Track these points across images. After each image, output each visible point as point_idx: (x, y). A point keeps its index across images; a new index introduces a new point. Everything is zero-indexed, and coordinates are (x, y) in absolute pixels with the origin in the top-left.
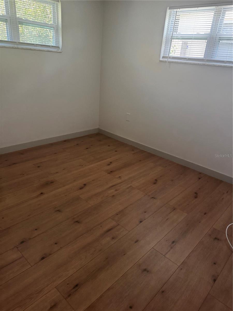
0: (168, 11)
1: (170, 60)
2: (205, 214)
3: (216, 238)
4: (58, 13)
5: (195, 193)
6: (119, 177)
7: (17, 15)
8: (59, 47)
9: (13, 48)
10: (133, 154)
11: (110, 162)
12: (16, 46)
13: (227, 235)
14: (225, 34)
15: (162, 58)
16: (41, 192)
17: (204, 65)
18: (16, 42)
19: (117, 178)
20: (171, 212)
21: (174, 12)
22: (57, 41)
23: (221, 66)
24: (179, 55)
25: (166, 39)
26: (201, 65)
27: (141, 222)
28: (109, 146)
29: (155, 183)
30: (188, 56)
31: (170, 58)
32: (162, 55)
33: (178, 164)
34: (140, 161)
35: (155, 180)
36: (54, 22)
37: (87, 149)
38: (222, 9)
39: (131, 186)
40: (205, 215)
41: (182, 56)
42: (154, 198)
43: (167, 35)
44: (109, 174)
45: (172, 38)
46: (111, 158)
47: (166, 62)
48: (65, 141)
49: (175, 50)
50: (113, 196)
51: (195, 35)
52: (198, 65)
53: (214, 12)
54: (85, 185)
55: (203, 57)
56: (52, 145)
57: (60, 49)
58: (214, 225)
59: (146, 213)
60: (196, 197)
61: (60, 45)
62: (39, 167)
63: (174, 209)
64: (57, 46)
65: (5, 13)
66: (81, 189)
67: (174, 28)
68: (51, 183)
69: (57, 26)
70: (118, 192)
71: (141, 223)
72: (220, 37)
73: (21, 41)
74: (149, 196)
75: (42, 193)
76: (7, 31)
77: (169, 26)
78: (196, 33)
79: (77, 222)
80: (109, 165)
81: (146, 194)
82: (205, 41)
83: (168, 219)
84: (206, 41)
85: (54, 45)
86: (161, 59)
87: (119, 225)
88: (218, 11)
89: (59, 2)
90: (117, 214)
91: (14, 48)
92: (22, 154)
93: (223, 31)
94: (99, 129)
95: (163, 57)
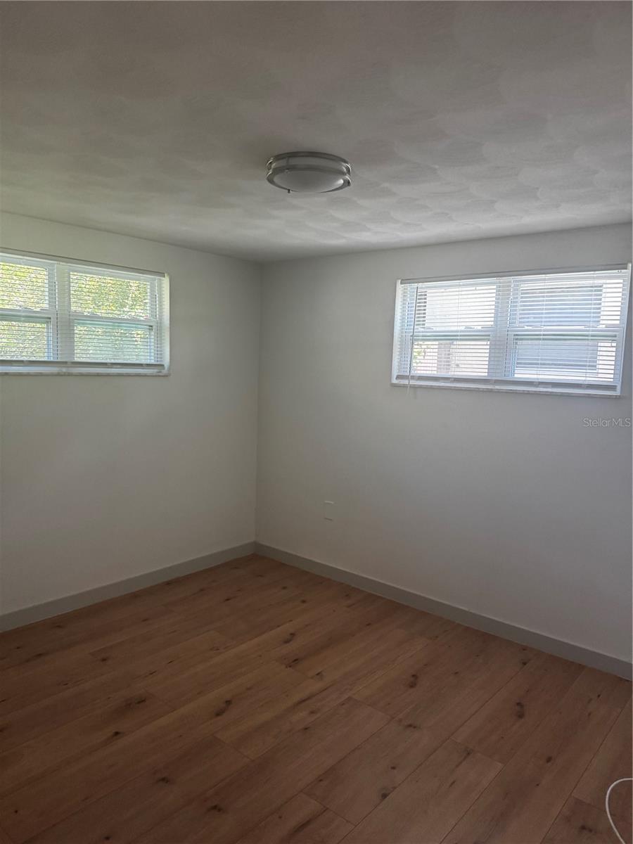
0: (400, 288)
1: (413, 382)
2: (549, 760)
3: (583, 828)
4: (161, 298)
5: (518, 704)
6: (318, 674)
7: (73, 308)
8: (163, 365)
9: (59, 375)
10: (349, 606)
11: (291, 634)
12: (64, 370)
13: (611, 815)
14: (526, 328)
15: (396, 379)
16: (114, 731)
17: (490, 391)
18: (66, 363)
19: (312, 678)
20: (461, 763)
21: (411, 289)
22: (159, 353)
23: (529, 393)
24: (435, 372)
25: (401, 341)
26: (484, 391)
27: (384, 796)
28: (284, 588)
29: (412, 685)
30: (453, 373)
31: (413, 377)
32: (395, 373)
33: (467, 629)
34: (369, 625)
35: (413, 676)
36: (153, 314)
37: (228, 600)
38: (510, 282)
39: (349, 699)
40: (549, 764)
41: (443, 374)
42: (415, 727)
43: (402, 333)
44: (290, 667)
45: (414, 339)
46: (291, 621)
47: (404, 386)
48: (168, 583)
49: (425, 352)
50: (306, 729)
51: (461, 331)
52: (478, 390)
53: (495, 287)
54: (228, 702)
55: (486, 374)
56: (135, 596)
57: (164, 369)
58: (575, 791)
59: (395, 771)
60: (521, 716)
61: (166, 361)
62: (104, 660)
63: (469, 754)
64: (159, 363)
65: (47, 306)
66: (218, 715)
67: (416, 316)
68: (139, 702)
69: (160, 324)
70: (318, 715)
71: (387, 799)
72: (517, 335)
73: (76, 360)
74: (400, 721)
75: (117, 733)
76: (48, 341)
77: (404, 315)
78: (463, 328)
79: (215, 807)
80: (287, 642)
81: (393, 718)
82: (485, 343)
83: (454, 782)
84: (489, 343)
85: (153, 362)
86: (394, 381)
87: (327, 809)
88: (503, 287)
89: (164, 277)
90: (321, 780)
91: (62, 375)
92: (59, 627)
93: (520, 322)
94: (256, 545)
95: (398, 377)
